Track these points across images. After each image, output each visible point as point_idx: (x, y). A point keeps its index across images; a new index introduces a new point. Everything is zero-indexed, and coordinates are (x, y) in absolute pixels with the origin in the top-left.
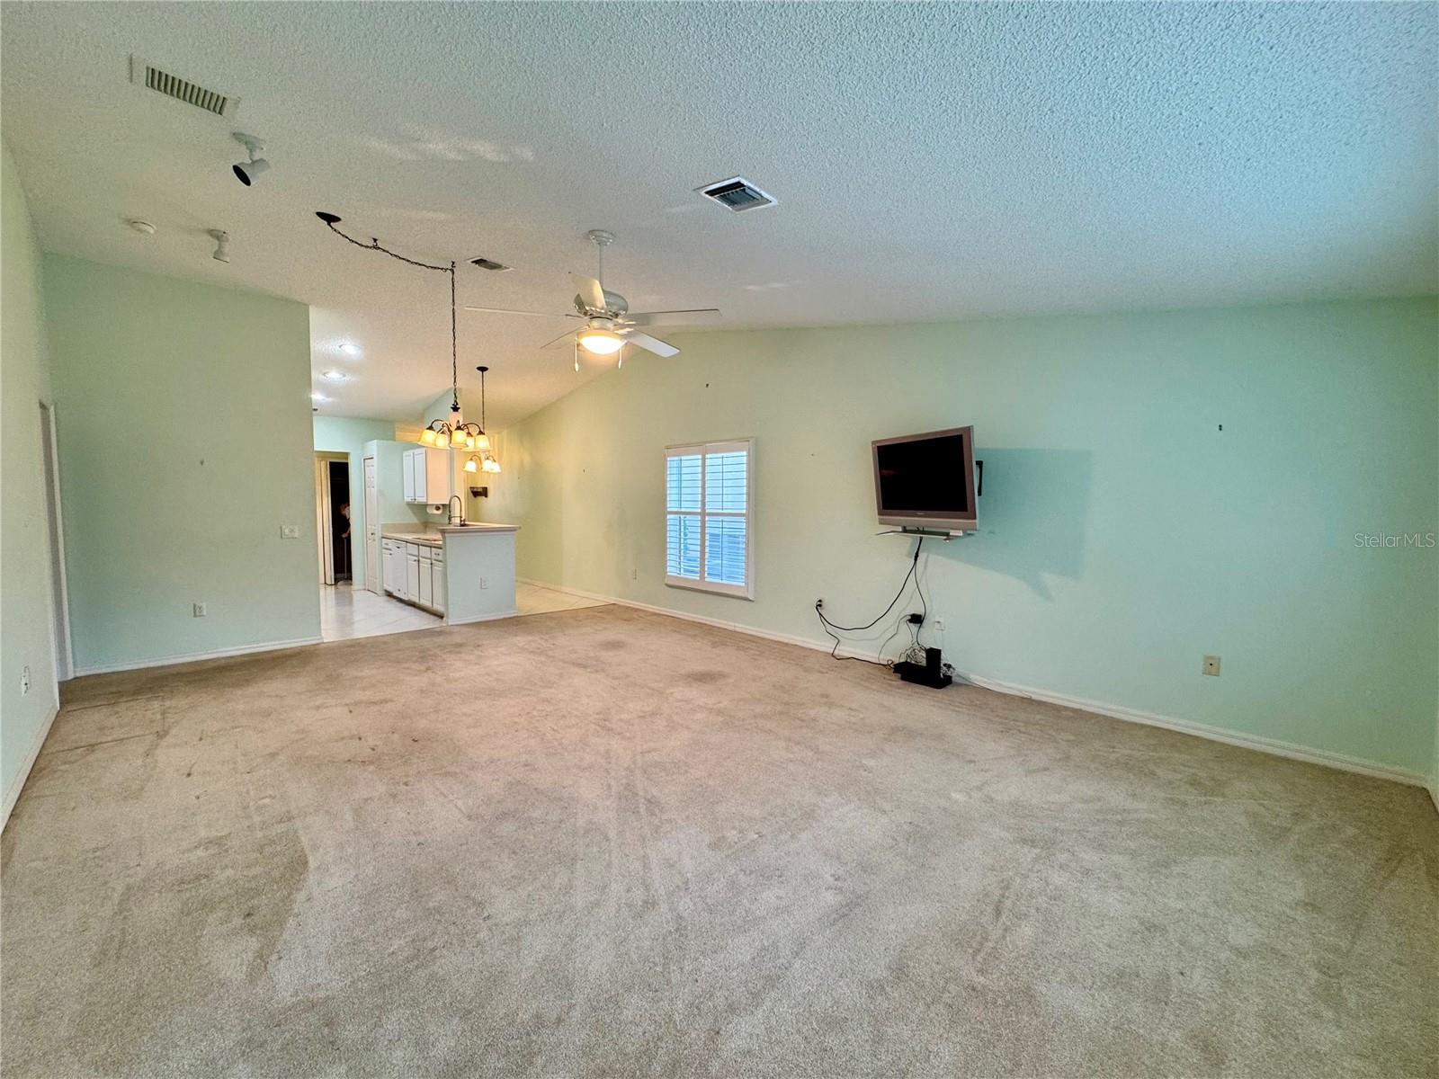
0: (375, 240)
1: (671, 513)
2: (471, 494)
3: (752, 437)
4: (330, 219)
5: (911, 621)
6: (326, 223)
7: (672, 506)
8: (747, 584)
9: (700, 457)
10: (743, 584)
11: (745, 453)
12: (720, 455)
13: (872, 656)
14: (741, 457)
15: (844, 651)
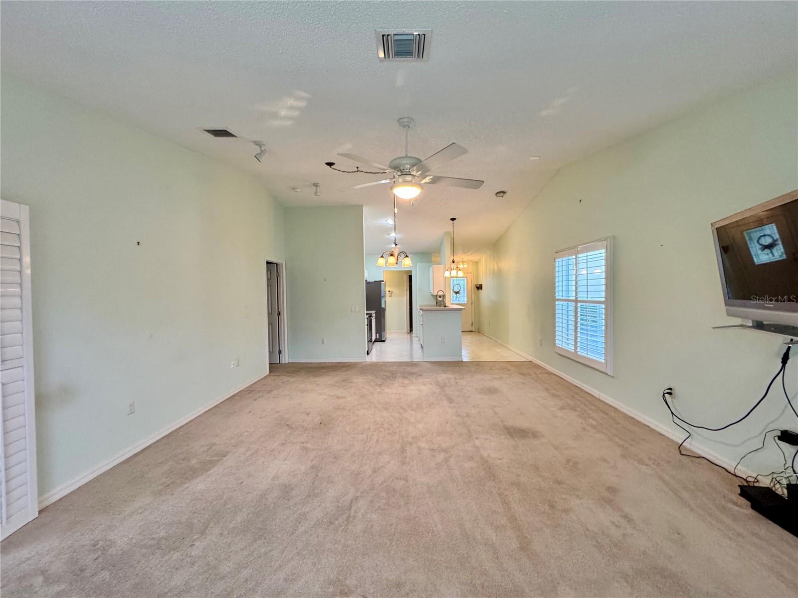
0: (357, 168)
1: (559, 300)
2: (476, 288)
3: (608, 237)
4: (330, 164)
5: (780, 438)
6: (329, 167)
7: (558, 295)
8: (606, 362)
9: (574, 257)
10: (603, 361)
11: (604, 251)
12: (585, 254)
13: (728, 463)
14: (601, 254)
15: (696, 446)
